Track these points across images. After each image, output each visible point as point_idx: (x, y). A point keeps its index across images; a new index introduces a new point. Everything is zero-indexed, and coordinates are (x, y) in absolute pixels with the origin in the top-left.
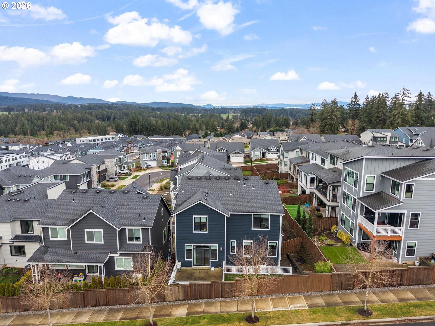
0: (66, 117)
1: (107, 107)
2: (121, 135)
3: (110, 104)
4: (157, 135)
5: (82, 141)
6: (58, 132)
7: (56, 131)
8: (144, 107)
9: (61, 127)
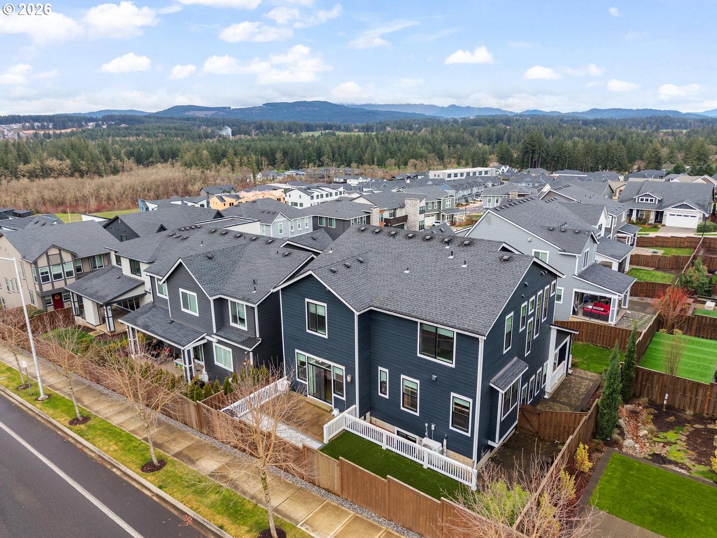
0: (433, 138)
1: (502, 121)
2: (506, 168)
3: (511, 117)
4: (571, 169)
5: (437, 176)
6: (414, 160)
7: (411, 160)
8: (571, 119)
9: (420, 153)
